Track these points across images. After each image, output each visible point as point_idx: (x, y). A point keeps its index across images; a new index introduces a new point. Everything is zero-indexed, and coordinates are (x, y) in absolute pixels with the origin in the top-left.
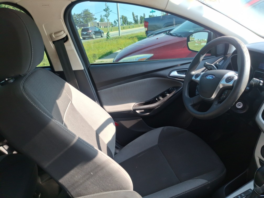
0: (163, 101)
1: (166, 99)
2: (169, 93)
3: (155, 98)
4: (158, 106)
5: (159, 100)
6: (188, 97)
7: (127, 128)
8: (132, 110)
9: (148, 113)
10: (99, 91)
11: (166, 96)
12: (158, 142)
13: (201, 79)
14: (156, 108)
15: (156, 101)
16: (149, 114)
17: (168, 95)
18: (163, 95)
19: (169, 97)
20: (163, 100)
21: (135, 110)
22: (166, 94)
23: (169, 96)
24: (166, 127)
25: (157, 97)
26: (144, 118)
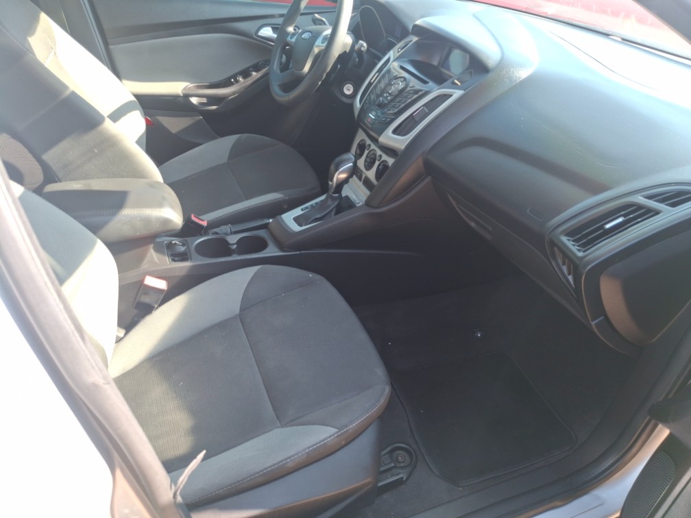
0: (244, 85)
1: (249, 81)
2: (257, 70)
3: (229, 78)
4: (234, 93)
5: (237, 81)
6: (279, 72)
7: (172, 133)
8: (182, 95)
9: (215, 107)
10: (111, 47)
11: (250, 75)
12: (228, 160)
13: (296, 40)
14: (230, 98)
15: (232, 84)
16: (216, 109)
17: (254, 73)
18: (245, 74)
19: (255, 79)
20: (243, 83)
21: (187, 96)
22: (252, 71)
23: (256, 76)
24: (245, 135)
25: (235, 76)
26: (208, 116)
